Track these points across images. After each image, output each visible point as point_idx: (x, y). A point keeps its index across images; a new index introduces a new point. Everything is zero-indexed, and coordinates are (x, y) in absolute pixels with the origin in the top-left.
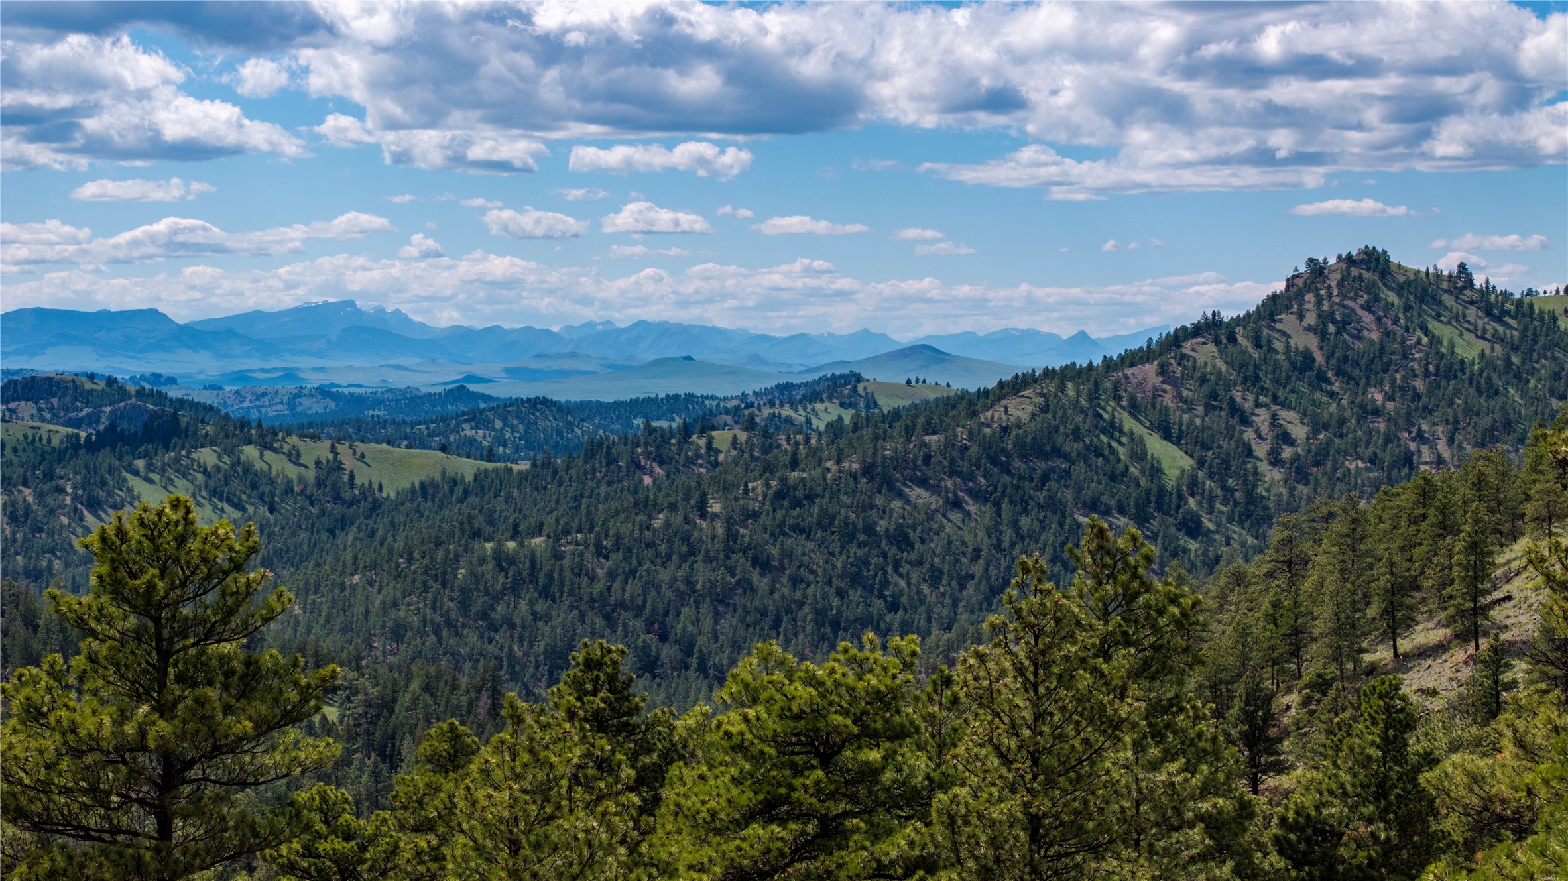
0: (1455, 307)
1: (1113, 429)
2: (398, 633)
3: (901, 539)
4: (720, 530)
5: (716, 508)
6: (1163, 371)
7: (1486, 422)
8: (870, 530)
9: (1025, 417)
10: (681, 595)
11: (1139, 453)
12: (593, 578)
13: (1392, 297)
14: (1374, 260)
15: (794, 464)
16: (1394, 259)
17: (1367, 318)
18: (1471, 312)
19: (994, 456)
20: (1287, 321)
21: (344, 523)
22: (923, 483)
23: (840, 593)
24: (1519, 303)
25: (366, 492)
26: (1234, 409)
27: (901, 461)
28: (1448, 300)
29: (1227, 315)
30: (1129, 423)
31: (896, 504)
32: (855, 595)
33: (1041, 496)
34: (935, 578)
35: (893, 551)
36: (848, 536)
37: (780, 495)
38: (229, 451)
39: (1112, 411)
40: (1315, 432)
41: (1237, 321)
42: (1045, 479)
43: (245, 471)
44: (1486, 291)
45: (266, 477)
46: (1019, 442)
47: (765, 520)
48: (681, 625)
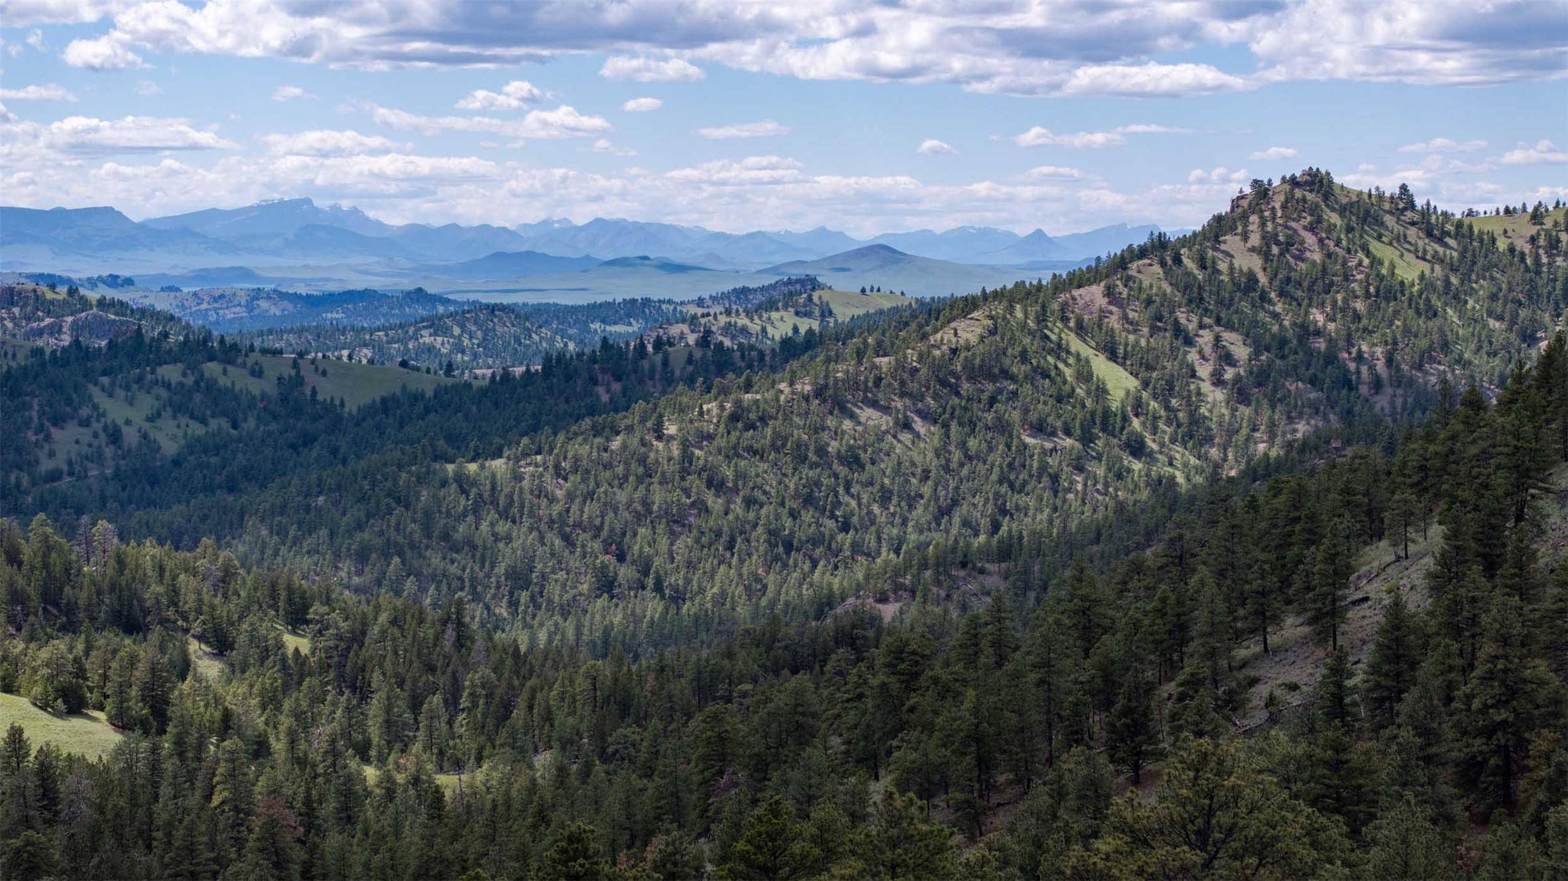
0: (1397, 228)
1: (1060, 350)
3: (853, 460)
4: (676, 452)
5: (671, 429)
6: (1109, 292)
7: (1423, 343)
8: (821, 451)
9: (974, 340)
10: (638, 517)
11: (1085, 374)
12: (552, 500)
13: (1335, 218)
14: (1317, 182)
16: (1337, 180)
17: (1310, 239)
18: (1412, 233)
19: (945, 380)
20: (1231, 242)
21: (308, 440)
22: (874, 404)
23: (793, 515)
24: (1459, 225)
25: (328, 408)
26: (1178, 330)
27: (854, 384)
28: (1389, 220)
29: (1171, 235)
30: (1076, 344)
31: (847, 424)
32: (807, 516)
33: (989, 417)
34: (885, 497)
35: (842, 471)
36: (800, 456)
37: (734, 418)
38: (193, 367)
39: (1060, 332)
40: (1257, 353)
41: (1185, 241)
42: (993, 401)
43: (209, 388)
44: (1426, 212)
45: (230, 393)
46: (968, 364)
47: (720, 442)
48: (638, 546)
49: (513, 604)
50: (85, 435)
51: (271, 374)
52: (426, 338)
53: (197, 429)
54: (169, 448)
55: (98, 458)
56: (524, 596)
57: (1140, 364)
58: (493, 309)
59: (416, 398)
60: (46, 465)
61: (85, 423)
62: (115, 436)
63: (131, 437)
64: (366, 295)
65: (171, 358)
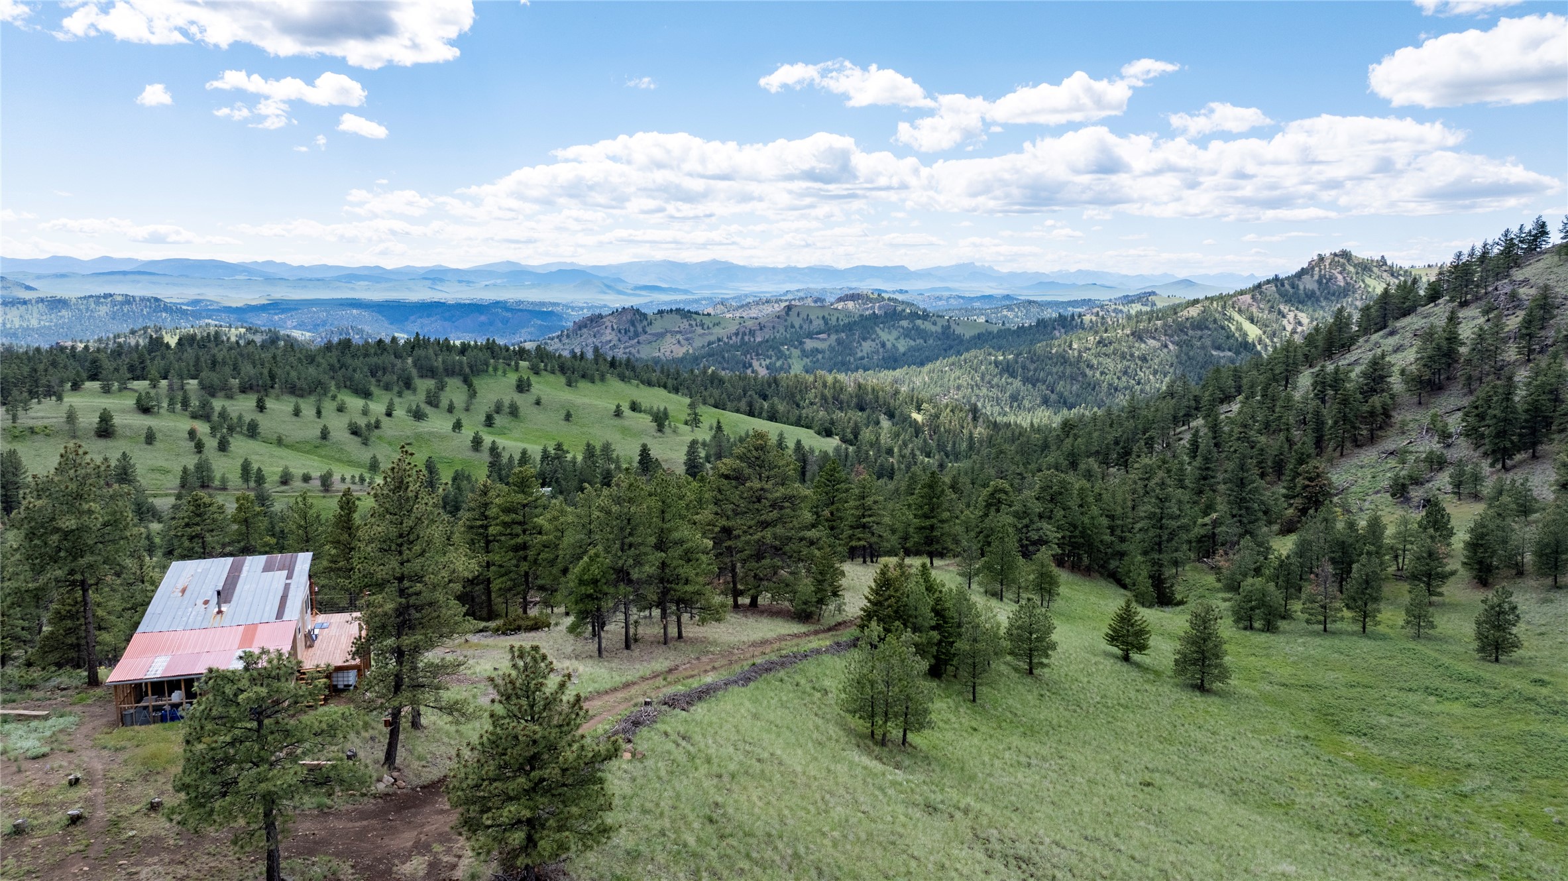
0: (1379, 273)
1: (1230, 319)
2: (959, 388)
3: (1144, 359)
4: (1076, 353)
5: (1075, 346)
6: (1253, 298)
8: (1132, 355)
9: (1195, 315)
10: (1060, 377)
11: (1240, 329)
12: (1029, 370)
13: (1352, 269)
14: (1346, 255)
15: (1106, 331)
16: (1354, 254)
17: (1340, 277)
18: (1385, 275)
19: (1181, 328)
20: (1306, 278)
21: (951, 347)
22: (1154, 338)
23: (1119, 378)
24: (1406, 272)
25: (959, 336)
26: (1280, 312)
27: (1147, 331)
28: (1375, 270)
29: (1282, 276)
30: (1236, 316)
31: (1143, 346)
32: (1124, 379)
33: (1199, 344)
34: (1155, 373)
35: (1140, 363)
36: (1123, 357)
37: (1099, 342)
38: (912, 321)
39: (1230, 312)
40: (1312, 321)
41: (1288, 278)
42: (1201, 337)
43: (917, 329)
44: (1391, 267)
45: (924, 331)
46: (1192, 324)
47: (1093, 351)
48: (1060, 387)
49: (1011, 407)
50: (873, 344)
51: (939, 324)
52: (1005, 312)
53: (912, 343)
54: (902, 349)
55: (877, 352)
56: (1015, 404)
57: (1264, 325)
58: (1030, 302)
59: (990, 333)
60: (860, 354)
61: (873, 340)
62: (883, 345)
63: (889, 345)
64: (990, 297)
65: (905, 318)
